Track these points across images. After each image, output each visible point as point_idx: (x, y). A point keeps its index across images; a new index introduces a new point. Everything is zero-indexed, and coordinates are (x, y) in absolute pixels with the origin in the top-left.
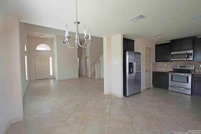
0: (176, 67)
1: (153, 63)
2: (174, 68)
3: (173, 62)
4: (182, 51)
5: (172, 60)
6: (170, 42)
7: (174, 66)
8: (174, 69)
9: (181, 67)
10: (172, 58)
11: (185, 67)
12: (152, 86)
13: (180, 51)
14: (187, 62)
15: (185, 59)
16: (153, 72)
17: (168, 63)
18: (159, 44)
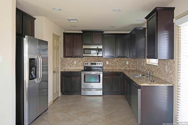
0: (87, 64)
1: (61, 58)
2: (85, 65)
3: (83, 58)
4: (94, 45)
5: (84, 55)
6: (82, 32)
7: (85, 63)
8: (85, 67)
9: (92, 64)
10: (84, 54)
11: (95, 64)
12: (60, 94)
13: (91, 45)
14: (97, 58)
15: (96, 55)
16: (61, 72)
17: (79, 59)
18: (67, 32)
